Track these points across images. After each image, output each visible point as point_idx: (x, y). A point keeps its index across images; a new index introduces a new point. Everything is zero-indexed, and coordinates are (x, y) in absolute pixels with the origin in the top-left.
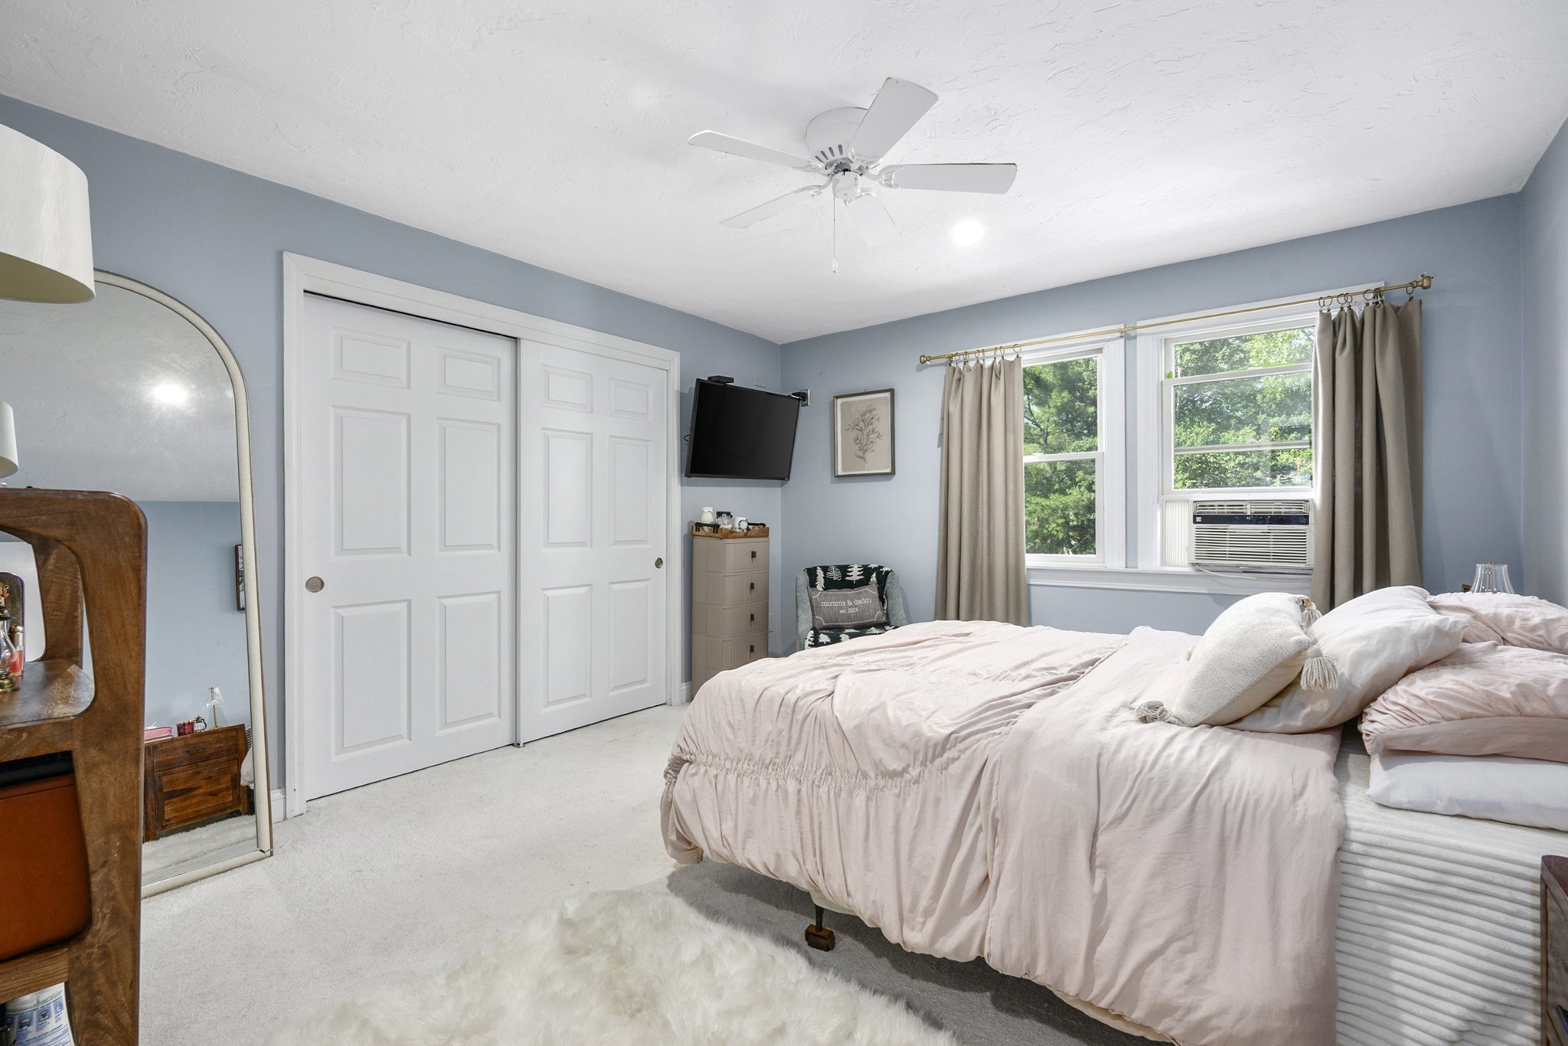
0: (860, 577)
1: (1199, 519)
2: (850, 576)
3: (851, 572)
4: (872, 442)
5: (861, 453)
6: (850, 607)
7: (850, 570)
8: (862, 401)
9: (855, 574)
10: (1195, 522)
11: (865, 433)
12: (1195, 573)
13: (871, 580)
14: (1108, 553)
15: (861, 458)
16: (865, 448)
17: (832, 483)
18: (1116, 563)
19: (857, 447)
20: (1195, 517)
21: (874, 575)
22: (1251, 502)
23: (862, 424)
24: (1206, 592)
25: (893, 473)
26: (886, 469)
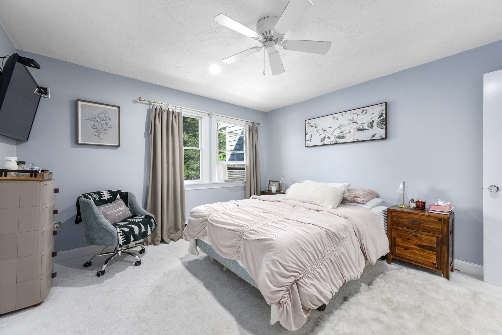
0: (110, 197)
1: (228, 169)
2: (103, 197)
3: (103, 195)
4: (105, 129)
5: (97, 134)
6: (119, 212)
7: (102, 194)
8: (98, 107)
9: (106, 196)
10: (227, 169)
11: (100, 124)
12: (225, 182)
13: (117, 197)
14: (204, 178)
15: (97, 136)
16: (100, 132)
17: (71, 147)
18: (207, 181)
19: (94, 130)
20: (227, 168)
21: (118, 195)
22: (237, 164)
23: (98, 119)
24: (226, 187)
25: (119, 146)
26: (114, 143)
